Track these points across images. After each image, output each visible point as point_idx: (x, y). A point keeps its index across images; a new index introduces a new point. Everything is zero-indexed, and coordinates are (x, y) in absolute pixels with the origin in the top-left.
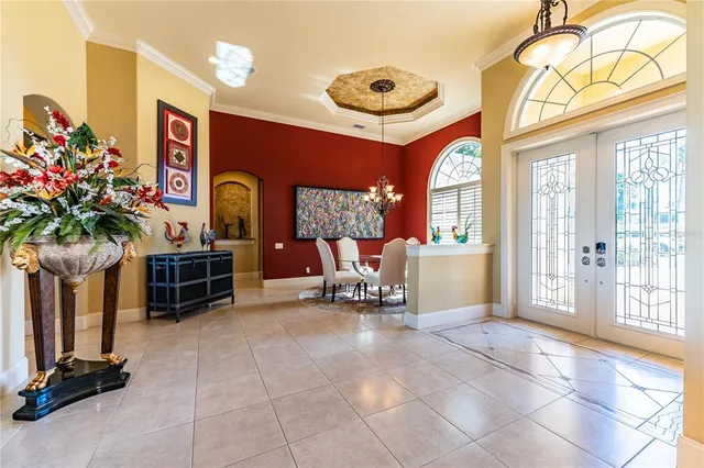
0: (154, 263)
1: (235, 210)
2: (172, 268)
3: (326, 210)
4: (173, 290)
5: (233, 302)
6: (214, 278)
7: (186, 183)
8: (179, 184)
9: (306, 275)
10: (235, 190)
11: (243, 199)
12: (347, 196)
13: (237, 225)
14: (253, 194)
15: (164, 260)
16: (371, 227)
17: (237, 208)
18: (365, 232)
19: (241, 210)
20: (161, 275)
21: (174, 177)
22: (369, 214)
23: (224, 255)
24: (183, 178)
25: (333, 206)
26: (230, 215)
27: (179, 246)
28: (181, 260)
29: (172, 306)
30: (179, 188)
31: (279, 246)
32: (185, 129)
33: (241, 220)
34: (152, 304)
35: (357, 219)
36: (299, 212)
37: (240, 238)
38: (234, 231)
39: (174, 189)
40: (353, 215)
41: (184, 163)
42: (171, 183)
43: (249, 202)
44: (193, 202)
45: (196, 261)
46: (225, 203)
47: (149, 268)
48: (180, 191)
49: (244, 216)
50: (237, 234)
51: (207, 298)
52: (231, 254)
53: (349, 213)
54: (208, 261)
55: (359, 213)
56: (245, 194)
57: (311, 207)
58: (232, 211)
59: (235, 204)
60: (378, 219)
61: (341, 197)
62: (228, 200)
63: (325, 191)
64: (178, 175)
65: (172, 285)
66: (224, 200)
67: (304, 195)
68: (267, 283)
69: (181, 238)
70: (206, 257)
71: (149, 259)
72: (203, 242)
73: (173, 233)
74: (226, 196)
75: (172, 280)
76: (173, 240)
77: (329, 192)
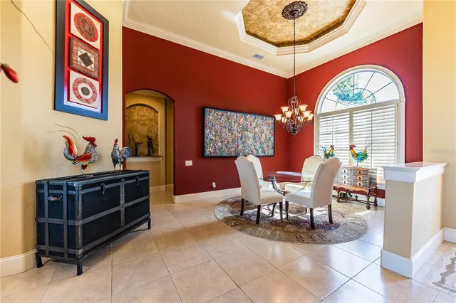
0: (45, 191)
1: (144, 130)
2: (71, 198)
3: (230, 130)
4: (72, 229)
5: (149, 228)
6: (129, 204)
7: (94, 92)
8: (85, 91)
9: (212, 189)
10: (144, 111)
11: (151, 120)
12: (246, 119)
13: (146, 143)
14: (161, 117)
15: (60, 187)
16: (265, 146)
17: (145, 129)
18: (260, 150)
19: (149, 130)
20: (55, 208)
21: (78, 82)
22: (264, 135)
23: (140, 176)
24: (91, 85)
25: (235, 126)
26: (139, 134)
27: (84, 167)
28: (85, 187)
29: (71, 251)
30: (85, 97)
31: (189, 163)
32: (94, 28)
33: (150, 139)
34: (43, 248)
35: (254, 139)
36: (207, 131)
37: (149, 155)
38: (143, 149)
39: (79, 97)
40: (251, 135)
41: (91, 67)
42: (75, 89)
43: (157, 123)
44: (103, 115)
45: (106, 187)
46: (135, 123)
47: (40, 197)
48: (87, 101)
49: (152, 135)
50: (146, 151)
51: (120, 230)
52: (147, 175)
53: (248, 133)
54: (122, 185)
55: (255, 133)
56: (153, 116)
57: (218, 127)
58: (141, 131)
59: (144, 125)
60: (270, 139)
61: (241, 118)
62: (138, 121)
63: (229, 113)
64: (85, 81)
65: (71, 223)
66: (134, 120)
67: (211, 116)
68: (178, 198)
69: (86, 157)
70: (119, 180)
71: (39, 185)
72: (115, 161)
73: (76, 150)
74: (136, 118)
75: (72, 215)
76: (76, 159)
77: (233, 114)
